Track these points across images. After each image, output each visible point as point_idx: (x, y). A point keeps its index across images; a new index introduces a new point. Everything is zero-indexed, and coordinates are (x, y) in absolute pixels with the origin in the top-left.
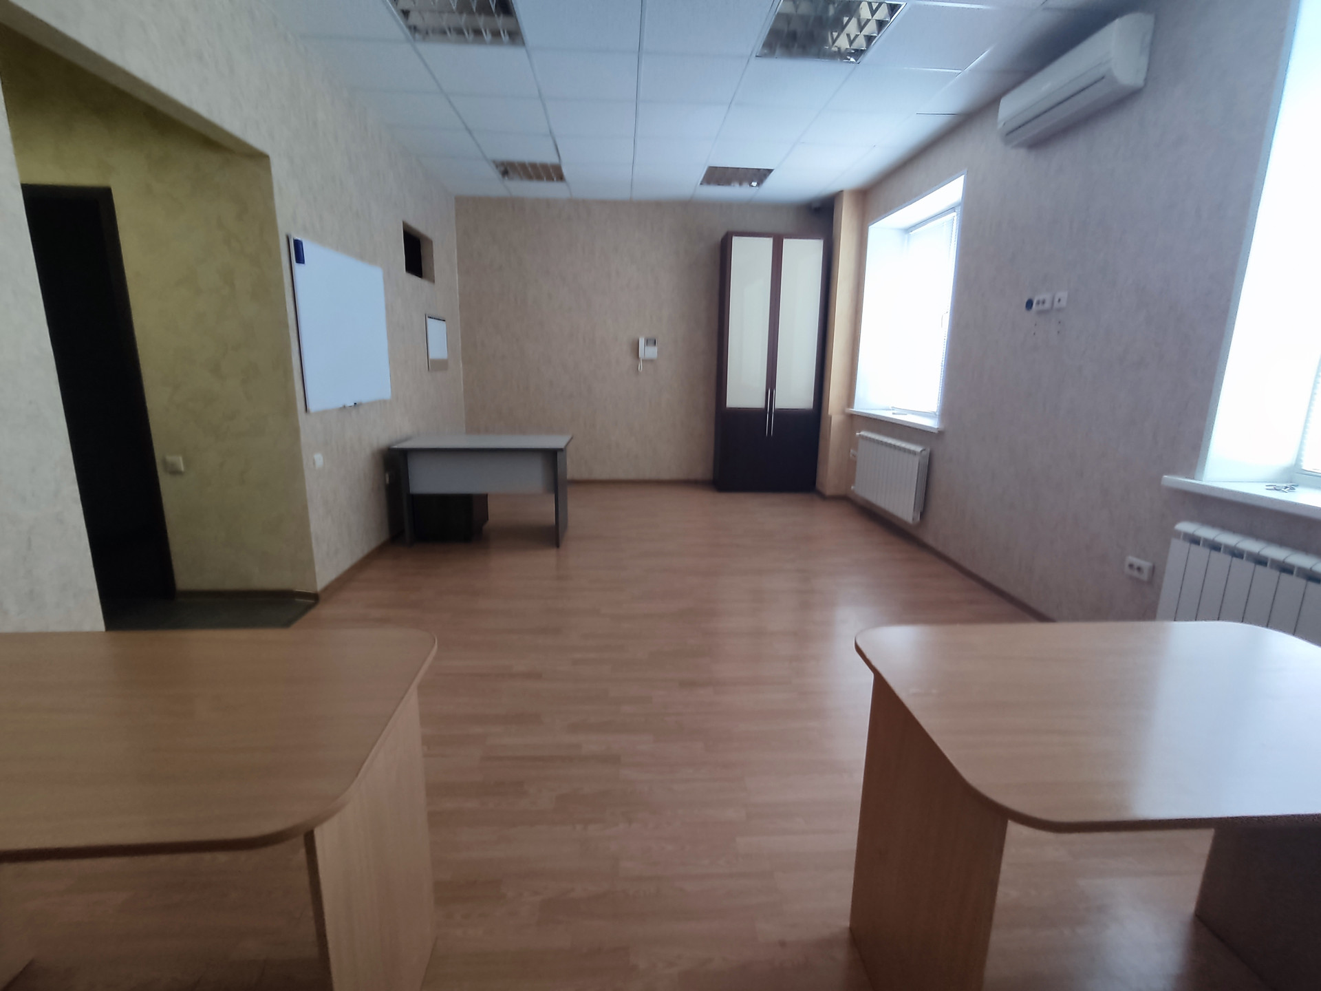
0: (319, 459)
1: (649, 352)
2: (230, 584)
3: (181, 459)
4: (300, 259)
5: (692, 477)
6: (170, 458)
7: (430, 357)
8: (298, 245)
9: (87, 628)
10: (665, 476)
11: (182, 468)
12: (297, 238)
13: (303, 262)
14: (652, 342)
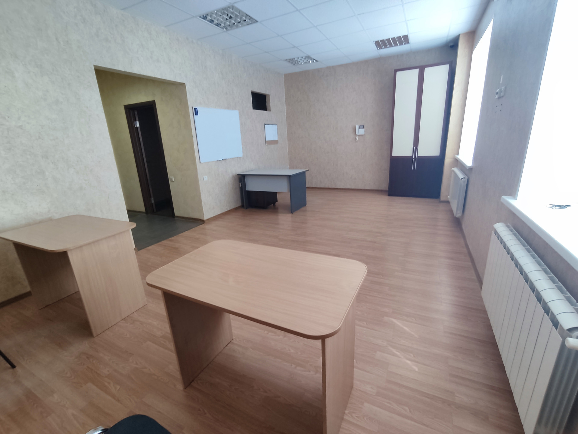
0: (206, 178)
1: (361, 132)
2: (185, 215)
3: (173, 177)
4: (196, 114)
5: (380, 189)
6: (171, 177)
7: (266, 140)
8: (196, 110)
9: (124, 220)
10: (367, 188)
11: (174, 180)
12: (195, 107)
13: (198, 115)
14: (361, 127)
